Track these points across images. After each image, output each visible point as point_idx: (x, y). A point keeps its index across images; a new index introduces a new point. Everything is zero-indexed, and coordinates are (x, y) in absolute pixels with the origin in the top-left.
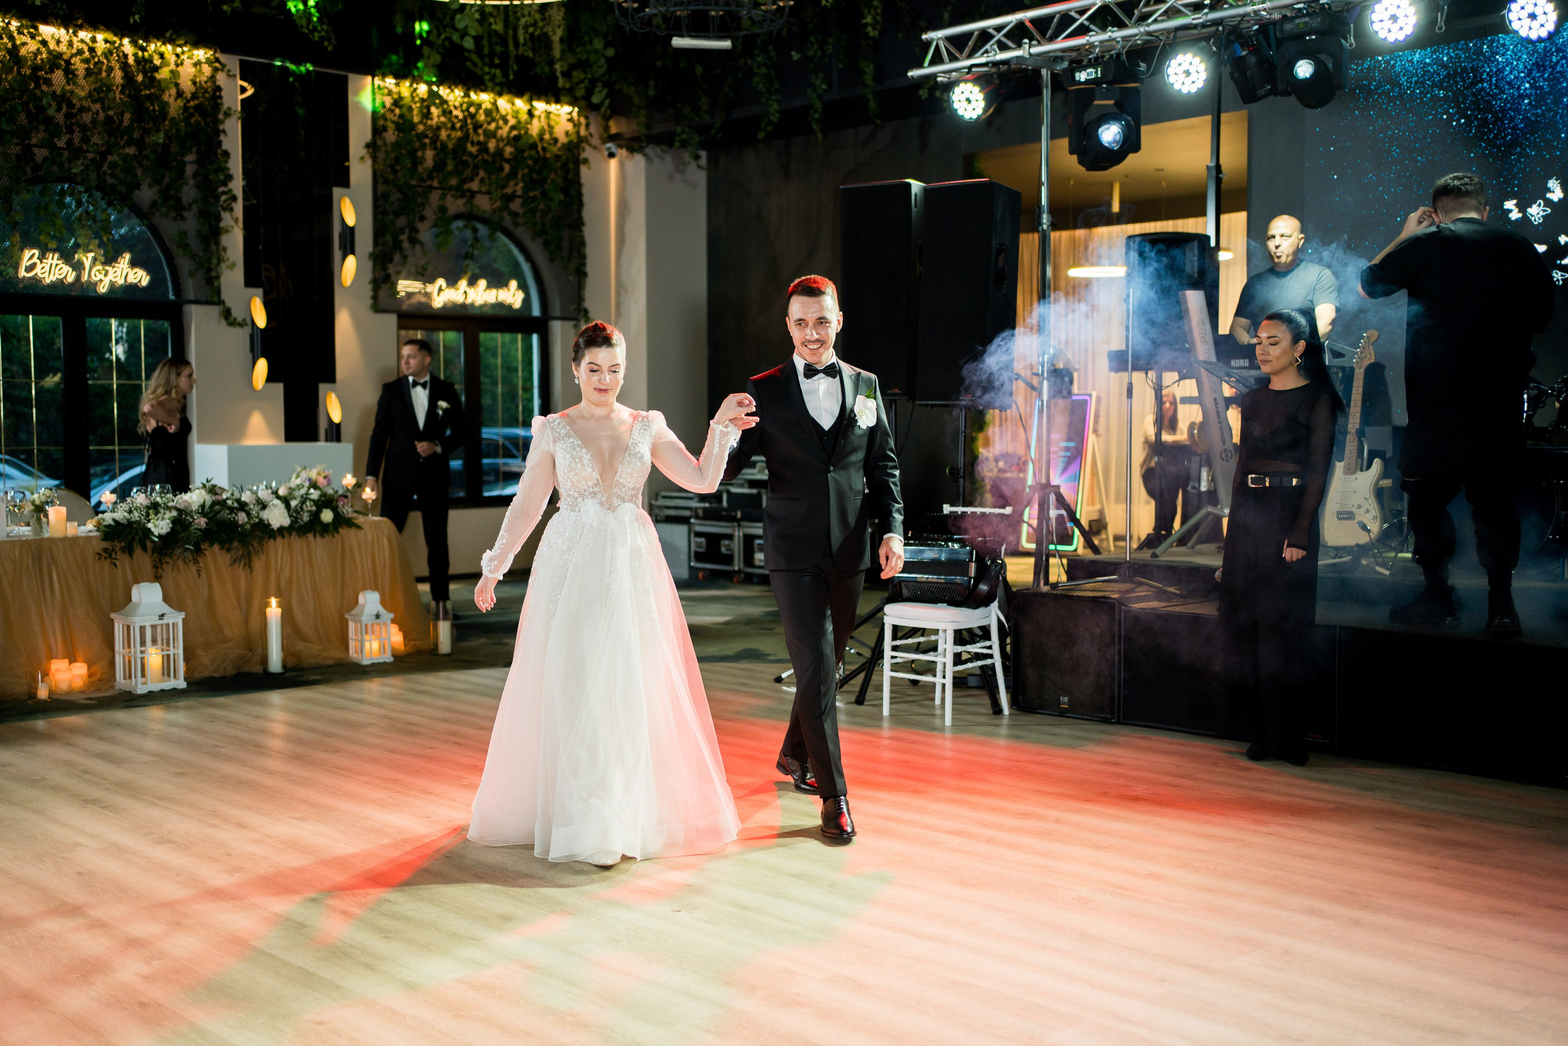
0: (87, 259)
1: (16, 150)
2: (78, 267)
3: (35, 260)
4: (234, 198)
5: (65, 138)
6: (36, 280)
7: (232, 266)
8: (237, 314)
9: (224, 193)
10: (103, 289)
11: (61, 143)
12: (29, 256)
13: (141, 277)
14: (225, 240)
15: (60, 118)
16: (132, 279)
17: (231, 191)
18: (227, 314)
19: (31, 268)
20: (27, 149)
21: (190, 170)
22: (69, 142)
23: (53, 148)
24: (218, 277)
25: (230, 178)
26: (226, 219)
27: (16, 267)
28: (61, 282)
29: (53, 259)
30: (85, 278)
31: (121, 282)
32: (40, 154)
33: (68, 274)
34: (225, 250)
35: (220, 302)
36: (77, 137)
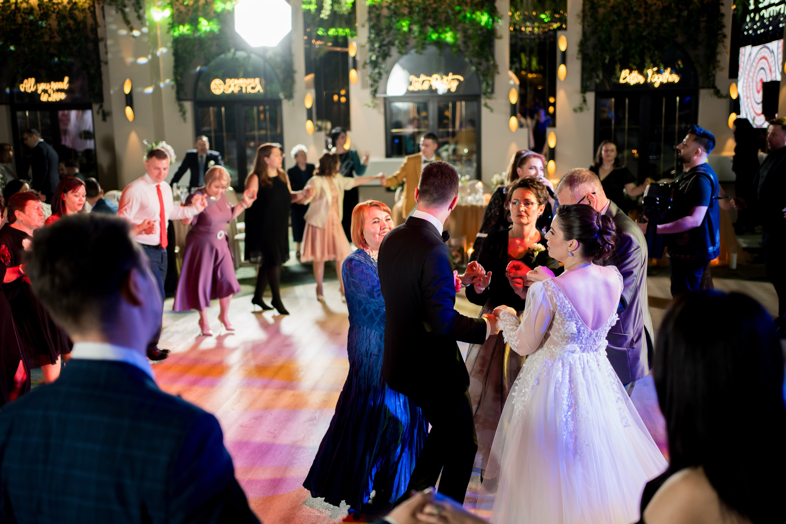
0: (650, 72)
1: (621, 27)
2: (646, 76)
3: (627, 75)
4: (725, 36)
5: (644, 18)
6: (627, 84)
7: (722, 69)
8: (723, 92)
9: (720, 34)
10: (657, 85)
11: (641, 21)
12: (625, 73)
13: (675, 78)
14: (719, 57)
15: (641, 10)
16: (671, 80)
17: (723, 33)
18: (717, 93)
19: (624, 79)
20: (626, 26)
21: (703, 25)
22: (645, 21)
23: (638, 25)
24: (714, 76)
25: (723, 26)
26: (720, 48)
27: (618, 79)
28: (638, 85)
29: (635, 73)
30: (649, 81)
31: (665, 81)
32: (632, 27)
33: (641, 80)
34: (719, 62)
35: (714, 87)
36: (649, 18)
